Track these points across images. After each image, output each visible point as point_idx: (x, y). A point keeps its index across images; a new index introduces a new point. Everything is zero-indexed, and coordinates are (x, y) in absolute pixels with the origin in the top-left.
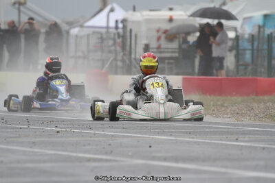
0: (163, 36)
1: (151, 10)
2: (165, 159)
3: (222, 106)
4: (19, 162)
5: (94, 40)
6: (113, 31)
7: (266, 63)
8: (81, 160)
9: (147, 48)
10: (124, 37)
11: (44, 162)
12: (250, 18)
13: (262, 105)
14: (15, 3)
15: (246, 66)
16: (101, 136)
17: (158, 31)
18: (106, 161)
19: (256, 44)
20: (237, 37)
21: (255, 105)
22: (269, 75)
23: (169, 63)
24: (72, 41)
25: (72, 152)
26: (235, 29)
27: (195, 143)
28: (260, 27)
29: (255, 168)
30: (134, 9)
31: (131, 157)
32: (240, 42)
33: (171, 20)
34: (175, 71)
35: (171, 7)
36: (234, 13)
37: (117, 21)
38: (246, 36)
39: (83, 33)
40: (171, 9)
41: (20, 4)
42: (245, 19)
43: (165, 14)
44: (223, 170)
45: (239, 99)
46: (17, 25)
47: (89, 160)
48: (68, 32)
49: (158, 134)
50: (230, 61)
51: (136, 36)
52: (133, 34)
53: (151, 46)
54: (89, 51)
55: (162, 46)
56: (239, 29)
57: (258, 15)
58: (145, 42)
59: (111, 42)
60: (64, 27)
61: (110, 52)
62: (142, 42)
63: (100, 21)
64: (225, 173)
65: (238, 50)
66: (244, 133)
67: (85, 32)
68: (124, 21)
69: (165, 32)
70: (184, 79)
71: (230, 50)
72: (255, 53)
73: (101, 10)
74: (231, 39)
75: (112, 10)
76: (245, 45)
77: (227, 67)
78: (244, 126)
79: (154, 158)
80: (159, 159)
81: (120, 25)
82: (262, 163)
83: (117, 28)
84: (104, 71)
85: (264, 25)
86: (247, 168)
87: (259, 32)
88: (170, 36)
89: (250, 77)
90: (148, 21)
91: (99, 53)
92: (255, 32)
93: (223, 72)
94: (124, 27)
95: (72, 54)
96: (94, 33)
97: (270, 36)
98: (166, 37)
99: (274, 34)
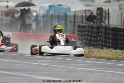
12: (43, 7)
15: (41, 28)
17: (1, 12)
19: (45, 19)
20: (37, 15)
23: (6, 26)
26: (36, 12)
27: (17, 63)
28: (47, 11)
29: (44, 75)
32: (38, 17)
33: (7, 7)
34: (8, 30)
35: (7, 0)
38: (41, 15)
40: (7, 2)
42: (41, 7)
43: (5, 4)
44: (29, 76)
50: (34, 26)
55: (3, 18)
56: (38, 12)
57: (47, 6)
65: (37, 21)
69: (4, 12)
71: (34, 21)
72: (45, 23)
74: (34, 16)
76: (40, 19)
85: (49, 10)
86: (40, 75)
87: (47, 13)
88: (7, 14)
89: (42, 34)
92: (45, 13)
97: (52, 15)
98: (5, 15)
99: (54, 15)
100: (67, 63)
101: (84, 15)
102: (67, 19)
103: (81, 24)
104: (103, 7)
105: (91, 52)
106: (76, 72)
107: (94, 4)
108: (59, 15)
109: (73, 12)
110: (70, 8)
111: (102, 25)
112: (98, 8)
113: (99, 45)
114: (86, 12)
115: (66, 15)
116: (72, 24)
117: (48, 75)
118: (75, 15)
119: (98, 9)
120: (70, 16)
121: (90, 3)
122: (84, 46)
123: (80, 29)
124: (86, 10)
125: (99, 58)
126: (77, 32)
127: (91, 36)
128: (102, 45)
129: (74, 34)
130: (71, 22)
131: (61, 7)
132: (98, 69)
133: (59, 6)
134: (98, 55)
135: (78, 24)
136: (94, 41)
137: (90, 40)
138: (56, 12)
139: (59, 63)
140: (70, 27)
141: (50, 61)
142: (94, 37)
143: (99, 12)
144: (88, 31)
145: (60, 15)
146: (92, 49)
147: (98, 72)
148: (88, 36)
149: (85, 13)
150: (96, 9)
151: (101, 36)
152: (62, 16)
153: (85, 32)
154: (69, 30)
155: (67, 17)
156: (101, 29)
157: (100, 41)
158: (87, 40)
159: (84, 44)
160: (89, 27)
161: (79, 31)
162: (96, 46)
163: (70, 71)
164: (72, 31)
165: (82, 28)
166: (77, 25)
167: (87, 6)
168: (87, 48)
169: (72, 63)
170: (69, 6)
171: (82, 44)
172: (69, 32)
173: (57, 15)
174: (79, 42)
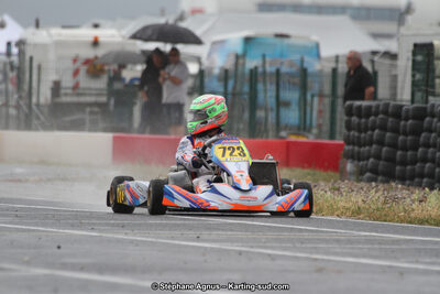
0: (83, 69)
1: (64, 27)
2: (82, 268)
6: (3, 58)
7: (246, 115)
9: (56, 88)
10: (20, 70)
12: (222, 42)
17: (75, 61)
19: (231, 83)
20: (201, 73)
23: (91, 113)
26: (198, 60)
27: (132, 242)
28: (237, 57)
30: (37, 25)
31: (28, 263)
32: (206, 80)
33: (96, 43)
34: (101, 125)
35: (97, 21)
36: (198, 32)
37: (9, 44)
38: (216, 71)
40: (96, 26)
42: (214, 43)
43: (87, 33)
49: (73, 226)
51: (39, 68)
52: (35, 65)
53: (64, 84)
55: (82, 85)
56: (204, 60)
57: (235, 39)
58: (54, 77)
59: (1, 77)
62: (49, 78)
68: (21, 43)
69: (87, 62)
70: (115, 138)
74: (193, 76)
75: (1, 25)
76: (214, 85)
79: (64, 266)
81: (15, 50)
83: (9, 54)
85: (244, 55)
87: (236, 64)
88: (94, 68)
90: (59, 44)
92: (230, 64)
94: (21, 54)
97: (254, 72)
98: (88, 72)
99: (260, 70)
100: (310, 241)
102: (309, 84)
103: (357, 103)
104: (436, 43)
105: (395, 199)
106: (339, 272)
107: (403, 30)
108: (278, 71)
109: (328, 60)
110: (317, 46)
111: (433, 105)
112: (415, 45)
113: (422, 176)
114: (376, 58)
115: (304, 72)
116: (327, 101)
118: (334, 71)
119: (418, 48)
120: (320, 74)
121: (390, 27)
122: (370, 180)
123: (355, 119)
124: (374, 53)
125: (421, 222)
126: (344, 131)
127: (394, 146)
128: (431, 175)
129: (332, 137)
130: (321, 96)
131: (286, 41)
132: (417, 262)
133: (278, 40)
134: (417, 210)
136: (404, 163)
137: (391, 160)
138: (268, 59)
140: (320, 112)
141: (250, 235)
142: (405, 149)
143: (419, 58)
144: (383, 128)
145: (284, 69)
146: (399, 190)
147: (417, 272)
148: (381, 143)
149: (373, 62)
150: (411, 48)
151: (427, 146)
152: (291, 75)
153: (373, 130)
154: (314, 123)
155: (309, 79)
156: (428, 119)
157: (424, 160)
158: (378, 157)
159: (368, 174)
160: (386, 112)
161: (349, 127)
162: (412, 178)
163: (320, 270)
164: (326, 128)
165: (360, 117)
167: (376, 36)
168: (381, 186)
169: (326, 241)
170: (315, 38)
171: (360, 173)
172: (315, 131)
173: (273, 69)
174: (349, 166)
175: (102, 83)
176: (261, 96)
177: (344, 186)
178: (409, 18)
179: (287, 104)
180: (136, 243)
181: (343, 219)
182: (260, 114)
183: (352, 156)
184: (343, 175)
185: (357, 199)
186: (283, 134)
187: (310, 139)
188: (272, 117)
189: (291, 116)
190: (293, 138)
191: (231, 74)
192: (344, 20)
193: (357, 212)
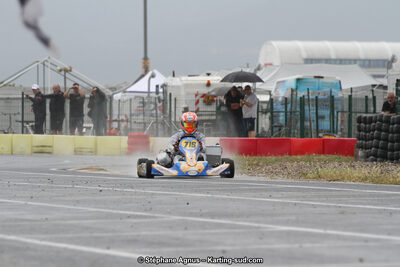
0: (201, 100)
1: (190, 76)
2: (201, 216)
3: (258, 165)
4: (63, 219)
5: (136, 105)
6: (154, 95)
7: (299, 124)
8: (121, 217)
10: (164, 101)
11: (87, 219)
12: (283, 82)
13: (295, 164)
14: (61, 70)
15: (280, 127)
16: (141, 194)
17: (196, 95)
18: (146, 217)
19: (289, 106)
20: (271, 100)
21: (288, 164)
22: (302, 136)
23: (207, 126)
24: (115, 106)
25: (113, 209)
26: (270, 93)
28: (292, 90)
29: (287, 223)
30: (174, 75)
31: (170, 213)
32: (274, 104)
33: (208, 84)
34: (213, 133)
35: (208, 72)
37: (157, 86)
38: (280, 99)
39: (125, 98)
40: (209, 74)
41: (66, 71)
42: (278, 83)
43: (204, 79)
44: (256, 225)
45: (274, 158)
46: (63, 90)
47: (129, 217)
48: (111, 98)
49: (196, 191)
50: (264, 123)
51: (175, 100)
52: (173, 98)
54: (131, 115)
55: (201, 110)
56: (273, 93)
57: (291, 80)
59: (153, 106)
60: (108, 93)
61: (152, 115)
63: (142, 86)
64: (259, 228)
65: (272, 113)
66: (278, 190)
67: (128, 96)
68: (164, 86)
69: (204, 96)
71: (266, 113)
72: (289, 115)
73: (143, 76)
74: (264, 102)
75: (153, 76)
76: (279, 107)
77: (263, 129)
78: (278, 183)
79: (191, 215)
80: (196, 215)
81: (161, 90)
82: (293, 218)
83: (157, 92)
84: (145, 133)
85: (297, 89)
86: (278, 223)
87: (292, 95)
88: (208, 99)
89: (284, 138)
90: (187, 86)
91: (141, 117)
92: (288, 95)
93: (254, 133)
94: (165, 92)
95: (115, 117)
96: (136, 97)
97: (302, 99)
98: (204, 101)
99: (306, 97)
100: (337, 196)
101: (370, 96)
102: (335, 106)
103: (364, 115)
105: (387, 171)
106: (354, 213)
107: (390, 71)
108: (317, 98)
109: (346, 90)
110: (340, 82)
112: (397, 80)
114: (375, 89)
115: (332, 97)
116: (346, 115)
117: (297, 223)
118: (350, 97)
119: (399, 82)
120: (341, 99)
121: (382, 71)
122: (373, 161)
123: (362, 124)
124: (374, 86)
126: (356, 132)
127: (386, 140)
129: (350, 136)
130: (343, 112)
131: (321, 80)
133: (317, 80)
135: (358, 115)
136: (392, 150)
137: (385, 148)
138: (310, 91)
139: (319, 196)
140: (342, 121)
142: (393, 142)
144: (380, 130)
145: (320, 97)
146: (390, 166)
148: (379, 138)
149: (373, 91)
150: (395, 82)
152: (325, 100)
153: (374, 131)
154: (339, 128)
155: (335, 102)
158: (377, 147)
159: (371, 157)
160: (381, 120)
161: (359, 131)
162: (397, 159)
163: (342, 213)
164: (346, 130)
165: (365, 124)
166: (355, 117)
167: (375, 76)
168: (379, 164)
169: (349, 196)
170: (338, 78)
171: (367, 157)
172: (339, 133)
173: (314, 97)
174: (360, 153)
175: (213, 108)
176: (307, 113)
177: (357, 164)
178: (394, 64)
179: (323, 117)
180: (234, 200)
181: (357, 183)
182: (307, 124)
183: (361, 147)
184: (357, 158)
185: (365, 171)
186: (320, 135)
187: (337, 137)
188: (314, 125)
189: (325, 124)
190: (326, 137)
191: (289, 100)
192: (356, 67)
193: (365, 179)
